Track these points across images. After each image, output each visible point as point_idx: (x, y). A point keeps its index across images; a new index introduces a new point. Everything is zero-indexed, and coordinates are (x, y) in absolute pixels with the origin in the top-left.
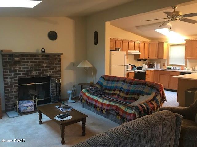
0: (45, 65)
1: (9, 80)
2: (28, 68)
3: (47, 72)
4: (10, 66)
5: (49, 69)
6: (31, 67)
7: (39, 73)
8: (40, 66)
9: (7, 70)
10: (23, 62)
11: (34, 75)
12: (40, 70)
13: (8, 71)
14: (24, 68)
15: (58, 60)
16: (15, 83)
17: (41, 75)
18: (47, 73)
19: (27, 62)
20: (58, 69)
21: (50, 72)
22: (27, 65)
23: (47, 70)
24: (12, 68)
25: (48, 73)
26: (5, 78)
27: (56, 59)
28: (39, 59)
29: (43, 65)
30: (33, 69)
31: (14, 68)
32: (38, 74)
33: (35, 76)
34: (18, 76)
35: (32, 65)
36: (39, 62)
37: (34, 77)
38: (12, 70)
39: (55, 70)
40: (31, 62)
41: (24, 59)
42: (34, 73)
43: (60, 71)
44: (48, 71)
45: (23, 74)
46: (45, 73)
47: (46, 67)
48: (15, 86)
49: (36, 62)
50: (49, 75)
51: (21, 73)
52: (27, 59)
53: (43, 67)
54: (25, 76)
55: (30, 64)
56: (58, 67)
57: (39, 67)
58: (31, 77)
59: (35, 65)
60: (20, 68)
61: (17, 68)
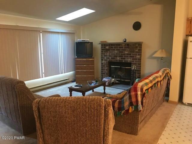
1: (104, 61)
2: (114, 54)
4: (104, 52)
6: (116, 54)
7: (122, 59)
8: (123, 53)
11: (118, 60)
12: (122, 56)
13: (103, 55)
14: (112, 54)
15: (138, 48)
16: (106, 64)
17: (123, 61)
18: (128, 60)
19: (114, 50)
20: (138, 57)
24: (105, 53)
26: (102, 60)
28: (122, 47)
29: (125, 52)
30: (118, 55)
32: (120, 60)
34: (108, 59)
35: (117, 52)
36: (122, 50)
37: (118, 61)
38: (105, 55)
39: (135, 58)
40: (117, 50)
41: (112, 48)
42: (118, 58)
43: (140, 59)
44: (129, 58)
45: (111, 58)
47: (127, 54)
48: (106, 66)
49: (120, 50)
50: (129, 62)
52: (114, 48)
53: (125, 54)
54: (112, 60)
56: (138, 55)
58: (115, 61)
59: (119, 52)
61: (108, 54)
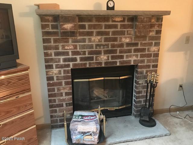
0: (128, 40)
1: (55, 71)
2: (92, 47)
3: (130, 56)
4: (56, 41)
5: (136, 51)
6: (97, 45)
7: (113, 57)
8: (116, 43)
9: (49, 51)
10: (82, 34)
11: (103, 62)
12: (115, 51)
13: (52, 52)
14: (83, 47)
15: (156, 28)
17: (116, 62)
18: (130, 59)
19: (90, 34)
20: (153, 49)
21: (137, 56)
22: (90, 40)
23: (129, 51)
25: (132, 59)
27: (152, 26)
28: (116, 26)
29: (123, 40)
30: (102, 49)
31: (63, 47)
32: (110, 60)
33: (106, 63)
34: (71, 64)
35: (99, 41)
36: (114, 33)
37: (103, 65)
38: (60, 50)
39: (147, 53)
41: (83, 27)
42: (103, 58)
43: (157, 55)
44: (133, 53)
45: (82, 59)
46: (125, 59)
47: (128, 44)
48: (67, 83)
49: (107, 33)
50: (132, 64)
51: (78, 57)
52: (90, 27)
53: (121, 45)
54: (85, 64)
55: (96, 39)
56: (155, 45)
57: (113, 46)
58: (96, 66)
59: (106, 40)
60: (75, 47)
61: (70, 47)
